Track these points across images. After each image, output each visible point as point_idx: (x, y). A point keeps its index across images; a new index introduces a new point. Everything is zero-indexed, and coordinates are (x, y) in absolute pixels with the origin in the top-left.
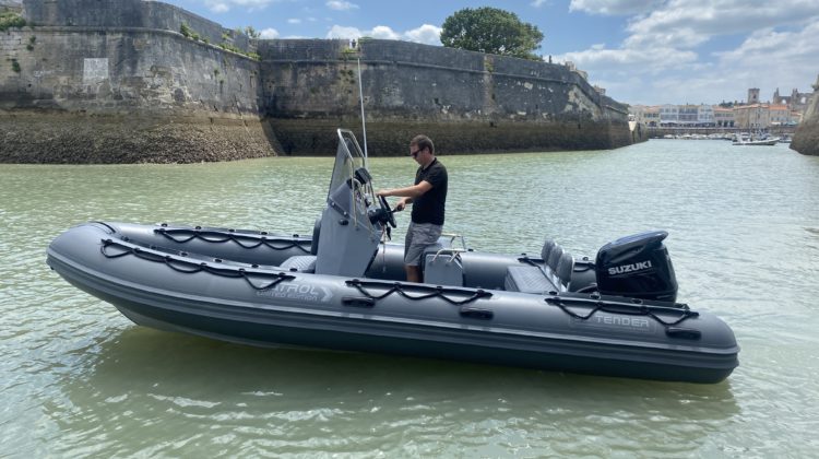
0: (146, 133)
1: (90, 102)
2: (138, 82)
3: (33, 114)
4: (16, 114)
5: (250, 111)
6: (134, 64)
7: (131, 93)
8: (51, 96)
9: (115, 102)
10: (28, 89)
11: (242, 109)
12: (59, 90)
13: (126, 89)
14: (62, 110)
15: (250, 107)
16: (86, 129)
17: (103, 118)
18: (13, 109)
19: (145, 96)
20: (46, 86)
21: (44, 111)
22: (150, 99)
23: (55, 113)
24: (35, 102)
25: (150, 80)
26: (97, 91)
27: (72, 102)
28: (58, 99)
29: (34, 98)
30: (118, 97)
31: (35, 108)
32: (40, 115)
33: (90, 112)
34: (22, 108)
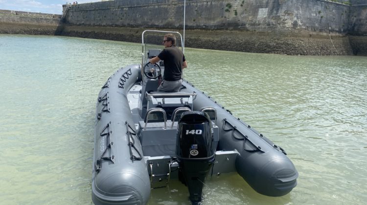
0: (276, 40)
1: (258, 27)
2: (277, 18)
3: (238, 32)
4: (233, 32)
5: (336, 31)
6: (277, 10)
7: (274, 23)
8: (245, 25)
9: (267, 27)
10: (238, 22)
11: (332, 31)
12: (248, 22)
13: (273, 21)
14: (248, 30)
15: (337, 30)
16: (254, 38)
17: (261, 33)
18: (232, 30)
19: (279, 24)
20: (244, 21)
21: (242, 31)
22: (281, 25)
23: (245, 31)
24: (239, 27)
25: (283, 17)
26: (261, 22)
27: (251, 27)
28: (247, 26)
29: (239, 26)
30: (269, 25)
31: (239, 30)
32: (240, 32)
33: (257, 31)
34: (235, 29)
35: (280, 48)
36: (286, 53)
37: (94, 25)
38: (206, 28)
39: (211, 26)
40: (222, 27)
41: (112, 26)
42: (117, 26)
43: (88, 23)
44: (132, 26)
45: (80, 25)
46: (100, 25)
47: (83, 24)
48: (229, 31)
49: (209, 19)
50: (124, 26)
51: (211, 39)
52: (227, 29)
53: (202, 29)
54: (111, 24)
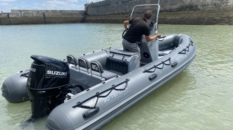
0: (221, 15)
1: (207, 7)
3: (192, 12)
4: (189, 12)
7: (219, 3)
8: (197, 6)
9: (214, 6)
10: (193, 5)
12: (200, 4)
14: (199, 10)
16: (204, 15)
17: (210, 11)
18: (188, 10)
19: (223, 4)
20: (197, 4)
21: (195, 10)
22: (225, 4)
24: (193, 8)
26: (210, 4)
27: (202, 7)
28: (199, 7)
29: (193, 7)
31: (193, 10)
32: (194, 12)
33: (206, 10)
34: (190, 10)
35: (224, 20)
36: (228, 24)
37: (102, 15)
38: (171, 11)
39: (174, 9)
40: (181, 9)
41: (112, 14)
42: (115, 14)
43: (98, 14)
44: (124, 14)
45: (94, 15)
46: (105, 15)
47: (96, 15)
48: (186, 12)
49: (173, 5)
50: (119, 14)
51: (174, 18)
52: (185, 10)
53: (168, 11)
54: (111, 13)
